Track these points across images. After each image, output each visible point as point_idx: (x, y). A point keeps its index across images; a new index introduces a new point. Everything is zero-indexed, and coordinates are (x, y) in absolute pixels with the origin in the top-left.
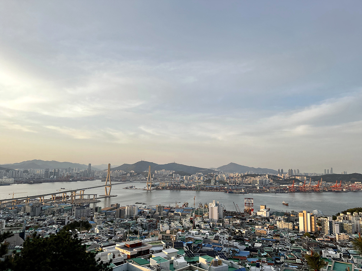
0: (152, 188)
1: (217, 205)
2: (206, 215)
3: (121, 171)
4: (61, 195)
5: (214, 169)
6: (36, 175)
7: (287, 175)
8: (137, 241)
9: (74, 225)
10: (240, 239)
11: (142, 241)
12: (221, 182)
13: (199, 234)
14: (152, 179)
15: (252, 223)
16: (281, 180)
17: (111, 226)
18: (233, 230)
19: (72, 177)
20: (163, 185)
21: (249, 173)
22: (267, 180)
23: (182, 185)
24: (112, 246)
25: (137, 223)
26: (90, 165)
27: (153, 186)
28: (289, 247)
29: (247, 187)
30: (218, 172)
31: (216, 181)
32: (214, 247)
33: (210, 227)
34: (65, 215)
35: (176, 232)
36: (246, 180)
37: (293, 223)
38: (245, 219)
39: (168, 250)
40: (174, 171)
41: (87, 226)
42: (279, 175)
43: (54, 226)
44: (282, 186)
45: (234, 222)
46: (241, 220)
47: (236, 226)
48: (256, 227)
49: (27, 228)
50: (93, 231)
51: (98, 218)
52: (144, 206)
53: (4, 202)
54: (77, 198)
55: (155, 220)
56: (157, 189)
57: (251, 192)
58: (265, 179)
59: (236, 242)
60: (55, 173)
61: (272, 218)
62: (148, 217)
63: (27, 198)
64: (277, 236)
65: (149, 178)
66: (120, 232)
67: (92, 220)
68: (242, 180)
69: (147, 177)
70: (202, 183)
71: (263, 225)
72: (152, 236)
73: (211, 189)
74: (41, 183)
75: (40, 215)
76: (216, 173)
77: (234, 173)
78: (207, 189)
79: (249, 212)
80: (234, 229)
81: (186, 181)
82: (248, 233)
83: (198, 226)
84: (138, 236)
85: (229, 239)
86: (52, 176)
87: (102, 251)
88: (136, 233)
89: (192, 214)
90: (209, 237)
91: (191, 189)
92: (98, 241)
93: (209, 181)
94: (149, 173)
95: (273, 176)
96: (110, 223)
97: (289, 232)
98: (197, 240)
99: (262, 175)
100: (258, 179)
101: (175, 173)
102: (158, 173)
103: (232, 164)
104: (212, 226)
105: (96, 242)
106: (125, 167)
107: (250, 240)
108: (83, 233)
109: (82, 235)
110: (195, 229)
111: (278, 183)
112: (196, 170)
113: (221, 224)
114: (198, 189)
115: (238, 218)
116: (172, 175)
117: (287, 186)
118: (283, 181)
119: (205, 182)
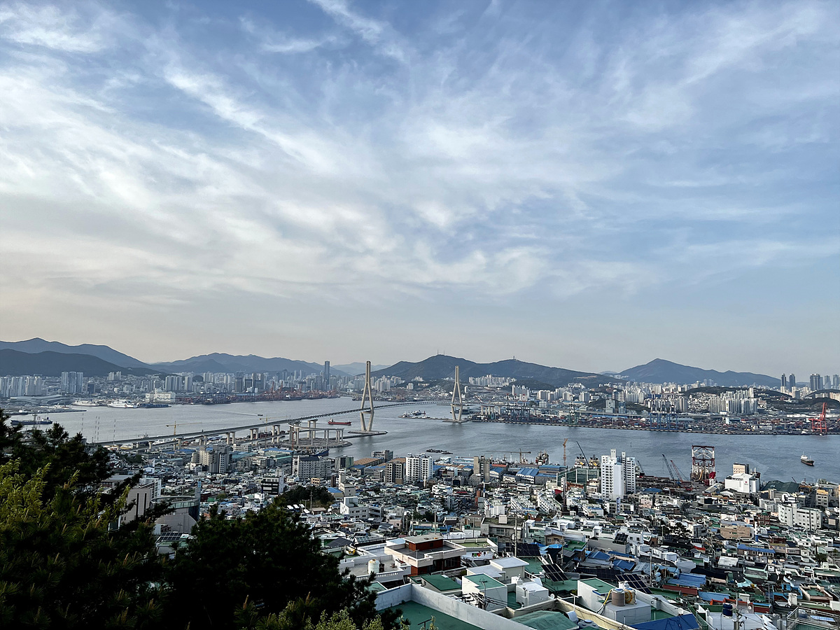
0: (464, 417)
1: (620, 461)
2: (595, 484)
3: (393, 379)
4: (270, 429)
5: (614, 375)
6: (217, 385)
7: (806, 391)
8: (433, 537)
9: (298, 495)
10: (680, 544)
11: (445, 537)
12: (631, 405)
13: (576, 528)
14: (463, 397)
15: (712, 508)
16: (790, 403)
17: (374, 499)
18: (663, 522)
19: (290, 390)
20: (488, 411)
21: (703, 385)
22: (752, 403)
23: (532, 412)
24: (378, 546)
25: (431, 495)
26: (327, 363)
27: (465, 412)
28: (811, 570)
29: (697, 419)
30: (624, 382)
31: (617, 404)
32: (613, 560)
33: (605, 513)
34: (277, 474)
35: (522, 521)
36: (696, 400)
37: (823, 509)
38: (694, 497)
39: (503, 560)
40: (514, 380)
41: (323, 498)
42: (783, 390)
43: (257, 496)
44: (791, 416)
45: (664, 503)
46: (683, 497)
47: (668, 511)
48: (724, 516)
49: (204, 498)
50: (337, 510)
51: (347, 482)
52: (446, 458)
53: (158, 442)
54: (302, 435)
55: (471, 490)
56: (476, 419)
57: (710, 430)
58: (746, 399)
59: (669, 550)
60: (256, 383)
61: (766, 496)
62: (457, 483)
63: (203, 435)
64: (777, 541)
65: (457, 395)
66: (395, 514)
67: (335, 485)
68: (687, 400)
69: (451, 393)
70: (583, 409)
71: (742, 512)
72: (467, 528)
73: (606, 423)
74: (228, 402)
75: (229, 470)
76: (618, 385)
77: (665, 383)
78: (594, 422)
79: (704, 480)
80: (664, 518)
81: (543, 404)
82: (701, 531)
83: (575, 508)
84: (435, 526)
85: (653, 543)
86: (249, 389)
87: (356, 554)
88: (430, 517)
89: (559, 480)
90: (601, 535)
91: (555, 421)
92: (347, 532)
93: (600, 404)
94: (457, 383)
95: (767, 392)
96: (372, 493)
97: (811, 532)
98: (571, 542)
99: (739, 389)
100: (726, 399)
101: (515, 384)
102: (475, 383)
103: (658, 363)
104: (608, 511)
105: (342, 534)
106: (403, 369)
107: (706, 547)
108: (316, 513)
109: (312, 517)
110: (568, 515)
111: (780, 409)
112: (568, 377)
113: (632, 508)
114: (573, 422)
115: (674, 494)
116: (509, 388)
117: (807, 416)
118: (795, 404)
119: (590, 405)
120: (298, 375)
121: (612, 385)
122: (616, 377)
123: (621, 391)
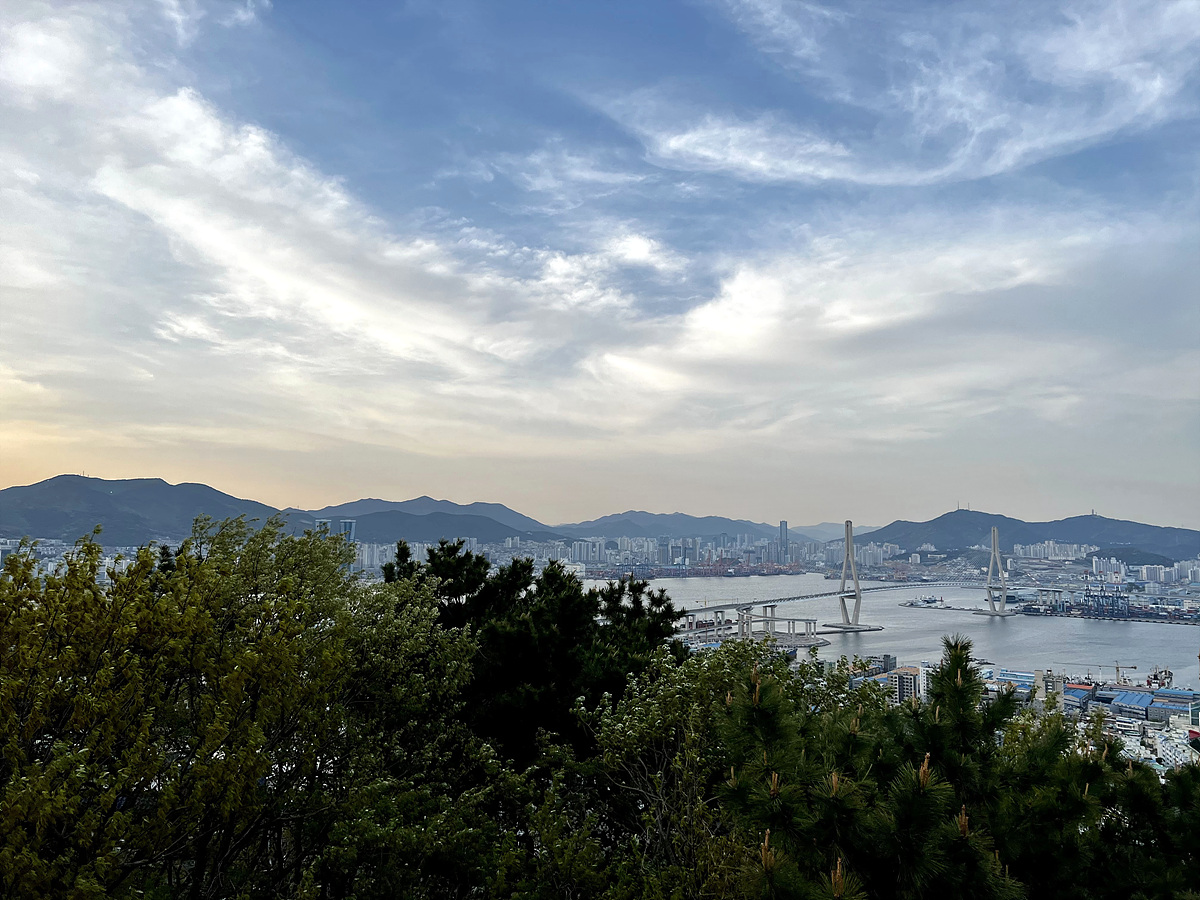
3: (887, 547)
4: (710, 617)
19: (734, 562)
23: (1133, 599)
26: (784, 524)
40: (1094, 548)
54: (758, 627)
56: (1030, 611)
60: (686, 552)
69: (985, 569)
81: (1150, 587)
86: (678, 560)
89: (1194, 715)
91: (1177, 617)
94: (996, 554)
101: (1098, 554)
102: (1025, 553)
106: (901, 533)
116: (1088, 562)
120: (743, 541)
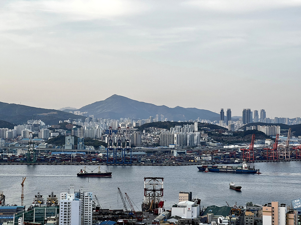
1: (78, 196)
5: (74, 111)
12: (88, 141)
16: (226, 136)
21: (156, 120)
22: (196, 136)
29: (149, 152)
30: (83, 119)
31: (76, 140)
36: (149, 135)
42: (221, 124)
44: (227, 147)
57: (158, 163)
58: (191, 133)
68: (140, 135)
70: (43, 145)
73: (65, 160)
76: (77, 121)
77: (121, 119)
79: (154, 209)
93: (60, 141)
95: (209, 125)
99: (186, 123)
100: (175, 132)
103: (115, 98)
111: (218, 141)
112: (27, 113)
117: (239, 147)
118: (231, 136)
119: (49, 142)
121: (72, 121)
122: (76, 113)
123: (80, 127)
